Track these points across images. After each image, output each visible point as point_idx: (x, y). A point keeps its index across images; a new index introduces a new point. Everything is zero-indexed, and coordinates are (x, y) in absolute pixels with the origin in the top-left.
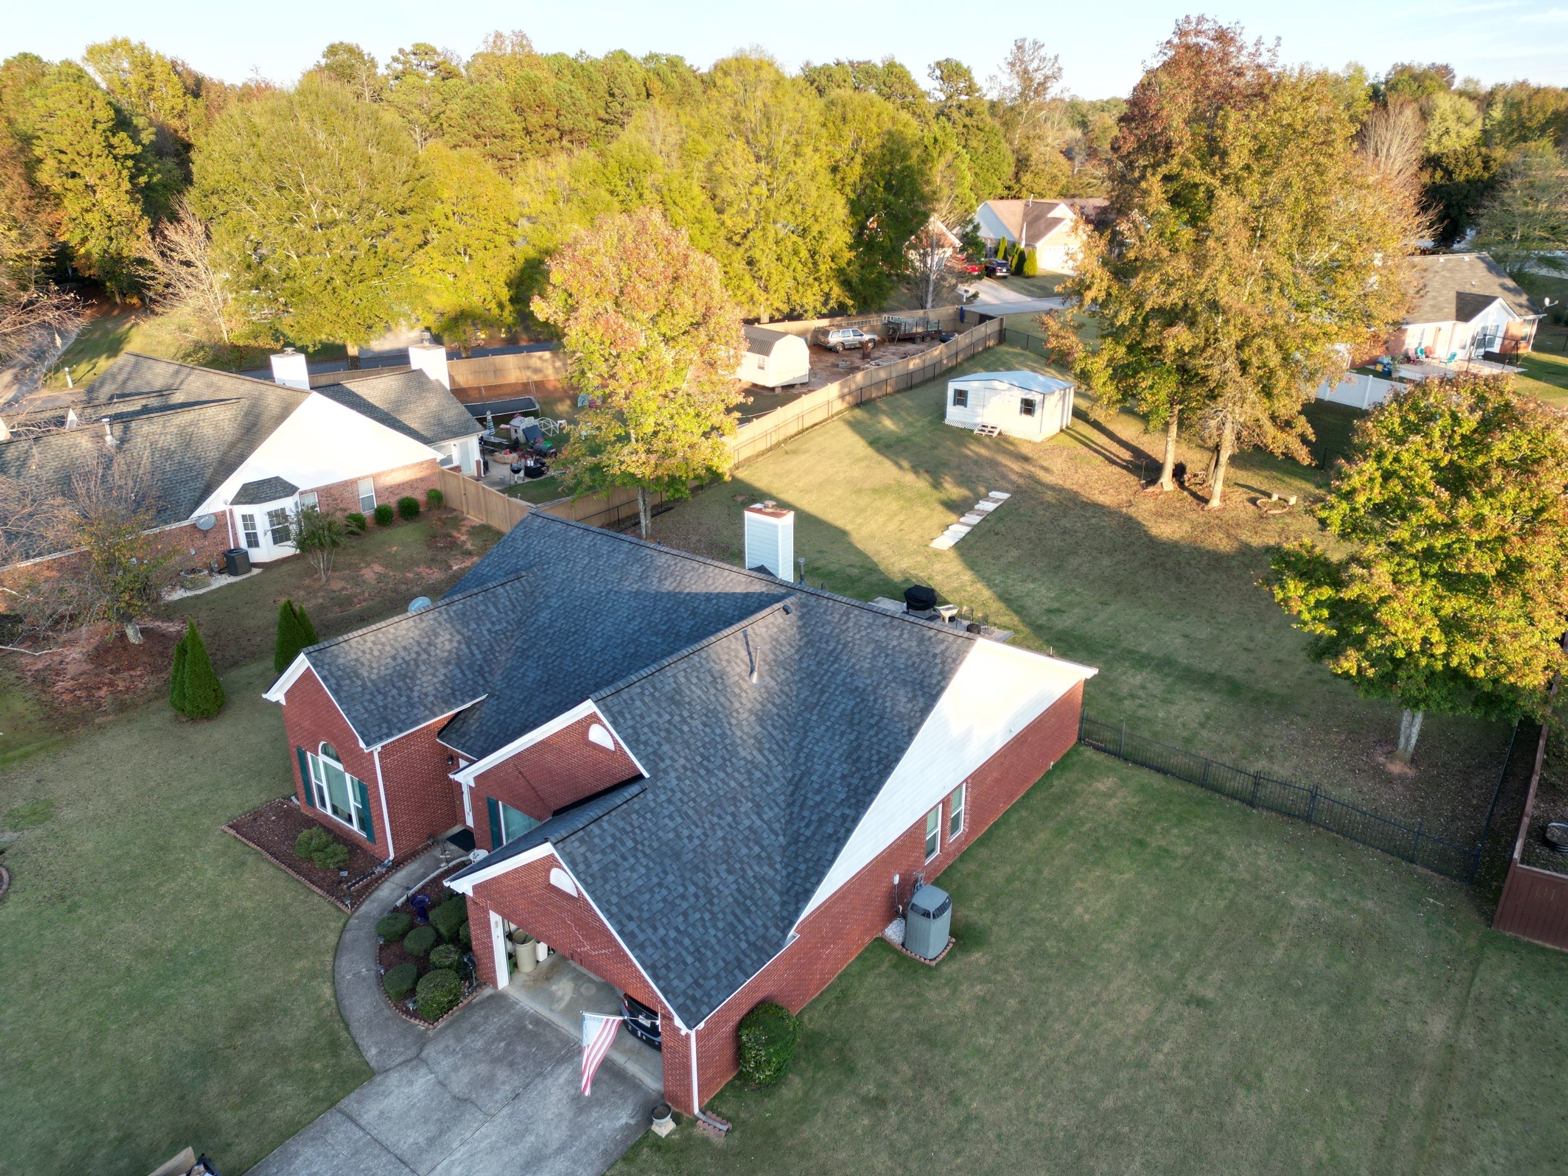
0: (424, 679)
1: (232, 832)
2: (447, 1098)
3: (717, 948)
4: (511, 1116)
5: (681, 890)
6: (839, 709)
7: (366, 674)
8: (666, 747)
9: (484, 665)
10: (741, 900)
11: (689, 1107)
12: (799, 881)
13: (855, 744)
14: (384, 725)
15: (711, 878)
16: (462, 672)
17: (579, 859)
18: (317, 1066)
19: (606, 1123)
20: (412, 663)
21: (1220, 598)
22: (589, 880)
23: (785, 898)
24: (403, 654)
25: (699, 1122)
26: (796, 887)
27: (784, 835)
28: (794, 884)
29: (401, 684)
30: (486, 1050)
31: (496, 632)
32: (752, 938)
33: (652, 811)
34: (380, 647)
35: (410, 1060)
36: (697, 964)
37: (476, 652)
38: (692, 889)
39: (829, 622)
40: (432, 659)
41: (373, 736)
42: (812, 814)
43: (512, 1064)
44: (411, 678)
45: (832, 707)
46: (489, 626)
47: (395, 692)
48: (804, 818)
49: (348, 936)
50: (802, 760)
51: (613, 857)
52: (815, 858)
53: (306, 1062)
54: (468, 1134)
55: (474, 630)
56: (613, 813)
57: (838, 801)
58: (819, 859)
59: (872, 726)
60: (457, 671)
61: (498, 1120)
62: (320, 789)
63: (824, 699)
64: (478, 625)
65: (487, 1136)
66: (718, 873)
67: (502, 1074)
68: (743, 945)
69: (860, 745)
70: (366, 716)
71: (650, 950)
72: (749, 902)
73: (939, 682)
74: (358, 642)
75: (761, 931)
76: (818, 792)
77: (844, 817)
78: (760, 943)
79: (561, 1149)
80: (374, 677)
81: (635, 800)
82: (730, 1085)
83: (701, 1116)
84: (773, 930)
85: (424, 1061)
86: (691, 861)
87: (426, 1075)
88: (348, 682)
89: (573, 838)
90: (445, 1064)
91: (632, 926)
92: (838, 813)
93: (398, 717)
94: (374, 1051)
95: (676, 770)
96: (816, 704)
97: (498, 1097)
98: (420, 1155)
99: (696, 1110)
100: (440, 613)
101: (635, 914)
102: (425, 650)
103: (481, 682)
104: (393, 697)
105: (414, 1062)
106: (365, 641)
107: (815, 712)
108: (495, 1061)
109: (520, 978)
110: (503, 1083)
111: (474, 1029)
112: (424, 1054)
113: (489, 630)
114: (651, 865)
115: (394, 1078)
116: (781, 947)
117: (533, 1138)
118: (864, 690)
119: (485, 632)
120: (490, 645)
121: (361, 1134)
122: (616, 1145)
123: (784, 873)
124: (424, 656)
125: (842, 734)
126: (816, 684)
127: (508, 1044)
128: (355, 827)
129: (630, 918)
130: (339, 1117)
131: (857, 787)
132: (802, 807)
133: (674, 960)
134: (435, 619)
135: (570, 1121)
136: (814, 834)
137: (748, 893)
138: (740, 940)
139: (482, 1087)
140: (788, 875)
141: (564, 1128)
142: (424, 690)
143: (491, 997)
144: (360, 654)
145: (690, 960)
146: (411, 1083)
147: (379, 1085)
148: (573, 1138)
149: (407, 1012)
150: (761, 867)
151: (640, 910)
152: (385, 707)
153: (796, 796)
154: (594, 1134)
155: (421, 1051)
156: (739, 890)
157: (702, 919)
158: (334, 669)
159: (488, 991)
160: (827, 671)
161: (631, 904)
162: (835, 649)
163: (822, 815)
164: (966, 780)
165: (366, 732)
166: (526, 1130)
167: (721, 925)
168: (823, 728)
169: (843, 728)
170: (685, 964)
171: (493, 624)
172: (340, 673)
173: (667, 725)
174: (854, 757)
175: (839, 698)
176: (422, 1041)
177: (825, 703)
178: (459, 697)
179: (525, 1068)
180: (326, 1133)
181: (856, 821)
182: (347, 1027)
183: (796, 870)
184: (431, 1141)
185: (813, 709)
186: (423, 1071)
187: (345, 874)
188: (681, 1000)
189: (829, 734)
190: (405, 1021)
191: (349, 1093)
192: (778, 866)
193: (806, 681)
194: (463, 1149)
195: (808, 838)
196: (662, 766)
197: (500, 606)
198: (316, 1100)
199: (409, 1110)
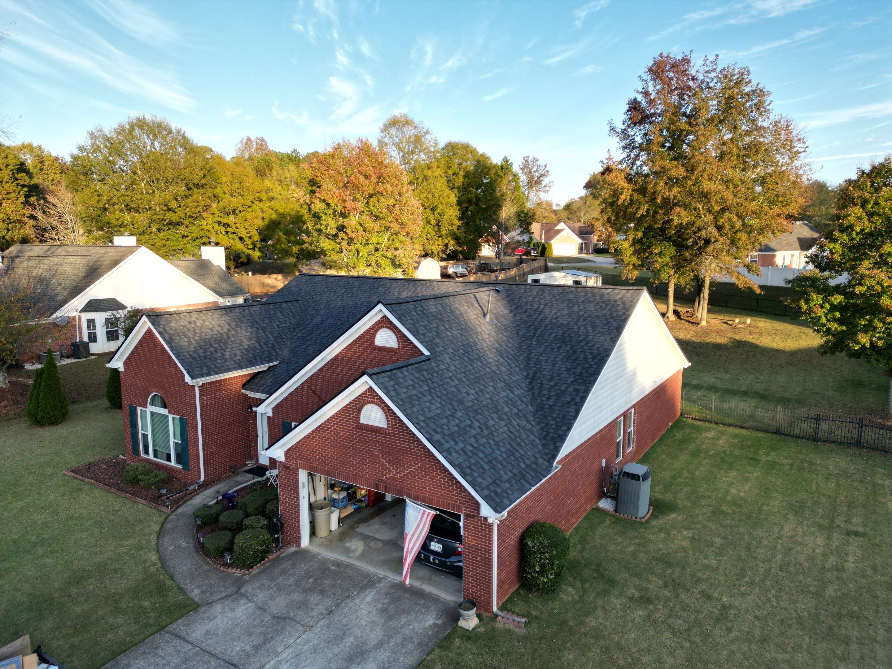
0: (233, 346)
1: (72, 474)
2: (267, 618)
3: (504, 463)
4: (328, 626)
5: (469, 422)
6: (553, 336)
7: (191, 336)
8: (438, 340)
9: (276, 344)
10: (514, 438)
11: (490, 604)
12: (552, 431)
13: (571, 352)
14: (205, 368)
15: (489, 420)
16: (261, 346)
17: (391, 388)
18: (146, 604)
19: (416, 624)
20: (225, 335)
21: (727, 363)
22: (401, 403)
23: (544, 442)
24: (218, 328)
25: (499, 618)
26: (551, 435)
27: (532, 406)
28: (548, 433)
29: (217, 345)
30: (298, 584)
31: (283, 327)
32: (528, 462)
33: (437, 372)
34: (201, 322)
35: (230, 596)
36: (492, 470)
37: (270, 336)
38: (477, 424)
39: (530, 296)
40: (239, 335)
41: (196, 373)
42: (550, 392)
43: (322, 592)
44: (224, 343)
45: (546, 335)
46: (278, 323)
47: (212, 349)
48: (544, 395)
49: (168, 526)
50: (532, 365)
51: (415, 392)
52: (561, 416)
53: (136, 601)
54: (291, 641)
55: (268, 324)
56: (410, 367)
57: (568, 382)
58: (565, 416)
59: (581, 341)
60: (257, 345)
61: (317, 629)
62: (145, 437)
63: (538, 332)
64: (271, 322)
65: (308, 641)
66: (493, 419)
67: (314, 599)
68: (523, 466)
69: (575, 352)
70: (191, 360)
71: (455, 455)
72: (518, 439)
73: (624, 313)
74: (185, 316)
75: (533, 459)
76: (551, 379)
77: (577, 391)
78: (534, 466)
79: (380, 645)
80: (197, 338)
81: (424, 363)
82: (517, 593)
83: (500, 613)
84: (540, 461)
85: (243, 596)
86: (471, 407)
87: (246, 604)
88: (178, 338)
89: (383, 375)
90: (262, 596)
91: (438, 437)
92: (571, 389)
93: (215, 365)
94: (197, 591)
95: (448, 354)
96: (534, 336)
97: (314, 614)
98: (248, 658)
99: (495, 609)
100: (244, 310)
101: (439, 430)
102: (234, 329)
103: (275, 354)
104: (211, 352)
105: (235, 596)
106: (191, 317)
107: (534, 340)
108: (306, 591)
109: (317, 540)
110: (317, 604)
111: (284, 572)
112: (243, 590)
113: (278, 325)
114: (444, 403)
115: (217, 609)
116: (549, 472)
117: (352, 639)
118: (568, 324)
119: (276, 326)
120: (279, 333)
121: (190, 647)
122: (429, 639)
123: (538, 427)
124: (233, 332)
125: (559, 348)
126: (530, 326)
127: (317, 579)
128: (173, 463)
129: (436, 432)
130: (167, 637)
131: (581, 373)
132: (540, 389)
133: (475, 465)
134: (240, 313)
135: (383, 625)
136: (555, 403)
137: (517, 434)
138: (520, 462)
139: (298, 608)
140: (542, 428)
141: (378, 630)
142: (233, 352)
143: (295, 553)
144: (187, 323)
145: (486, 467)
146: (233, 610)
147: (204, 613)
148: (388, 637)
149: (226, 565)
150: (522, 421)
151: (442, 428)
152: (205, 357)
153: (534, 384)
154: (407, 632)
155: (240, 588)
156: (509, 431)
157: (488, 442)
158: (167, 328)
159: (293, 549)
160: (536, 319)
161: (434, 423)
162: (538, 308)
163: (559, 392)
164: (634, 406)
165: (191, 370)
166: (344, 634)
167: (503, 449)
168: (543, 347)
169: (559, 345)
170: (483, 468)
171: (281, 322)
172: (172, 332)
173: (436, 329)
174: (573, 358)
175: (551, 331)
176: (240, 583)
177: (540, 334)
178: (259, 360)
179: (334, 594)
180: (157, 648)
181: (587, 392)
182: (172, 578)
183: (547, 425)
184: (257, 648)
185: (532, 338)
186: (243, 601)
187: (164, 491)
188: (486, 492)
189: (549, 349)
190: (223, 571)
191: (176, 620)
192: (533, 423)
193: (522, 326)
194: (287, 651)
195: (551, 406)
196: (438, 349)
197: (285, 314)
198: (146, 626)
199: (234, 628)
